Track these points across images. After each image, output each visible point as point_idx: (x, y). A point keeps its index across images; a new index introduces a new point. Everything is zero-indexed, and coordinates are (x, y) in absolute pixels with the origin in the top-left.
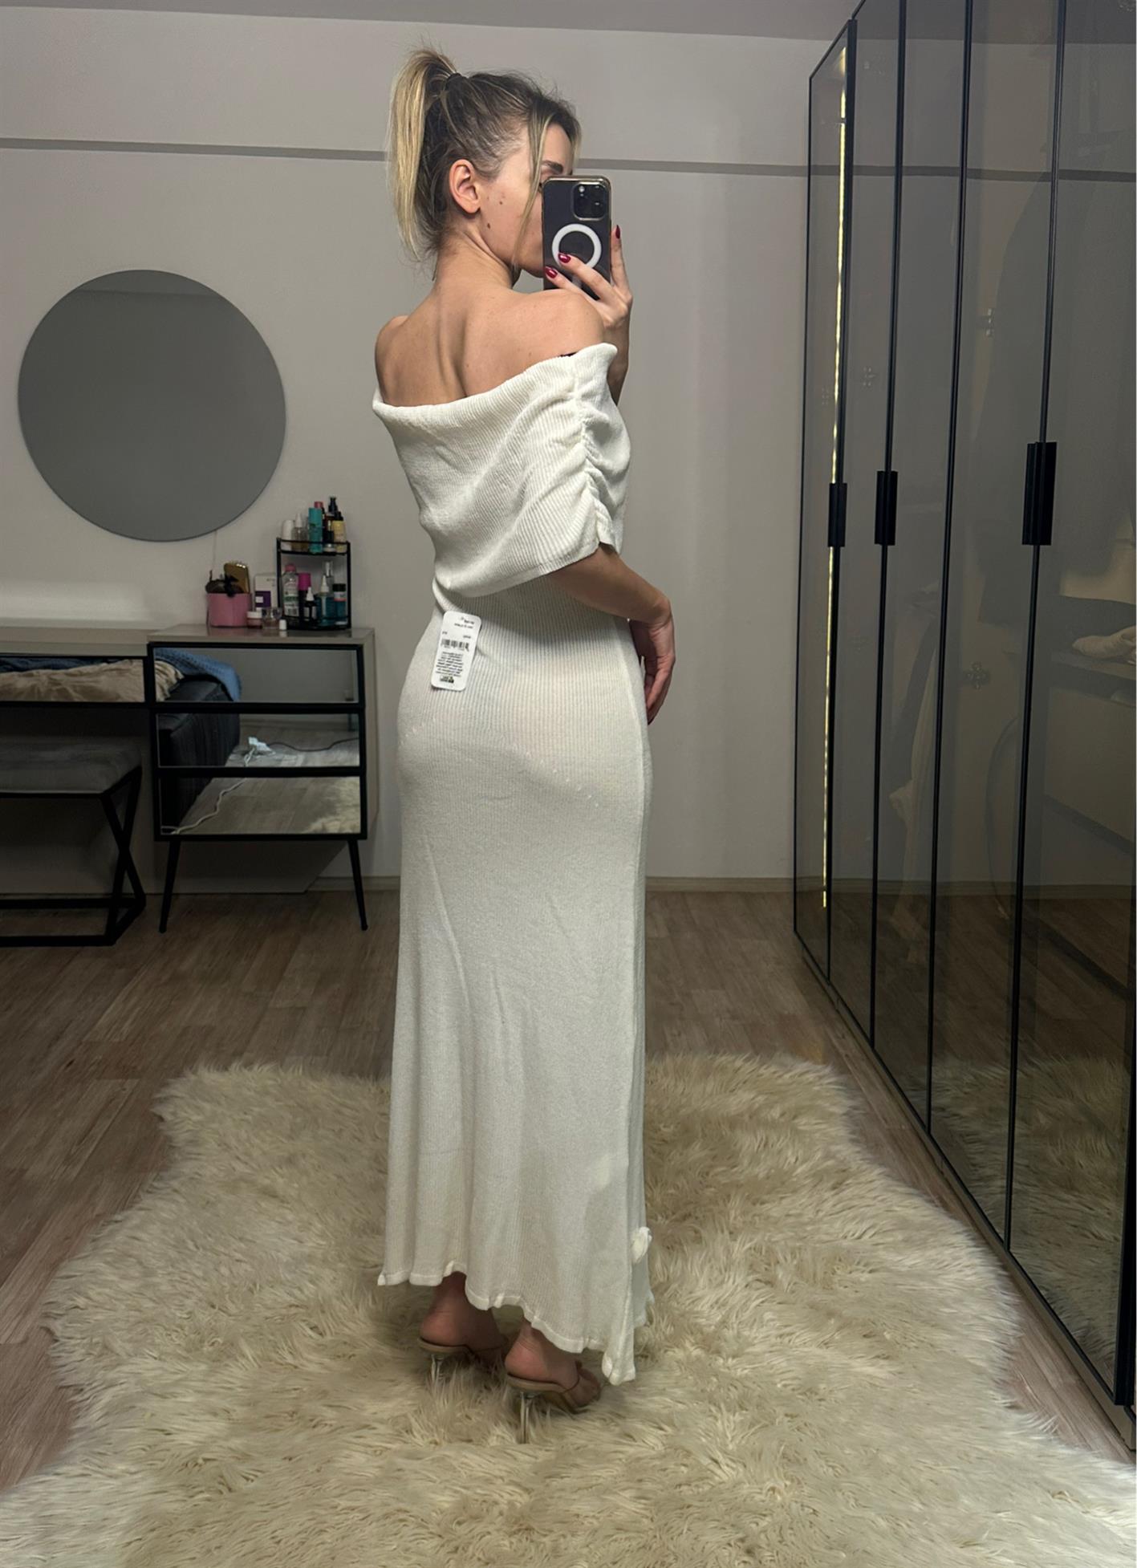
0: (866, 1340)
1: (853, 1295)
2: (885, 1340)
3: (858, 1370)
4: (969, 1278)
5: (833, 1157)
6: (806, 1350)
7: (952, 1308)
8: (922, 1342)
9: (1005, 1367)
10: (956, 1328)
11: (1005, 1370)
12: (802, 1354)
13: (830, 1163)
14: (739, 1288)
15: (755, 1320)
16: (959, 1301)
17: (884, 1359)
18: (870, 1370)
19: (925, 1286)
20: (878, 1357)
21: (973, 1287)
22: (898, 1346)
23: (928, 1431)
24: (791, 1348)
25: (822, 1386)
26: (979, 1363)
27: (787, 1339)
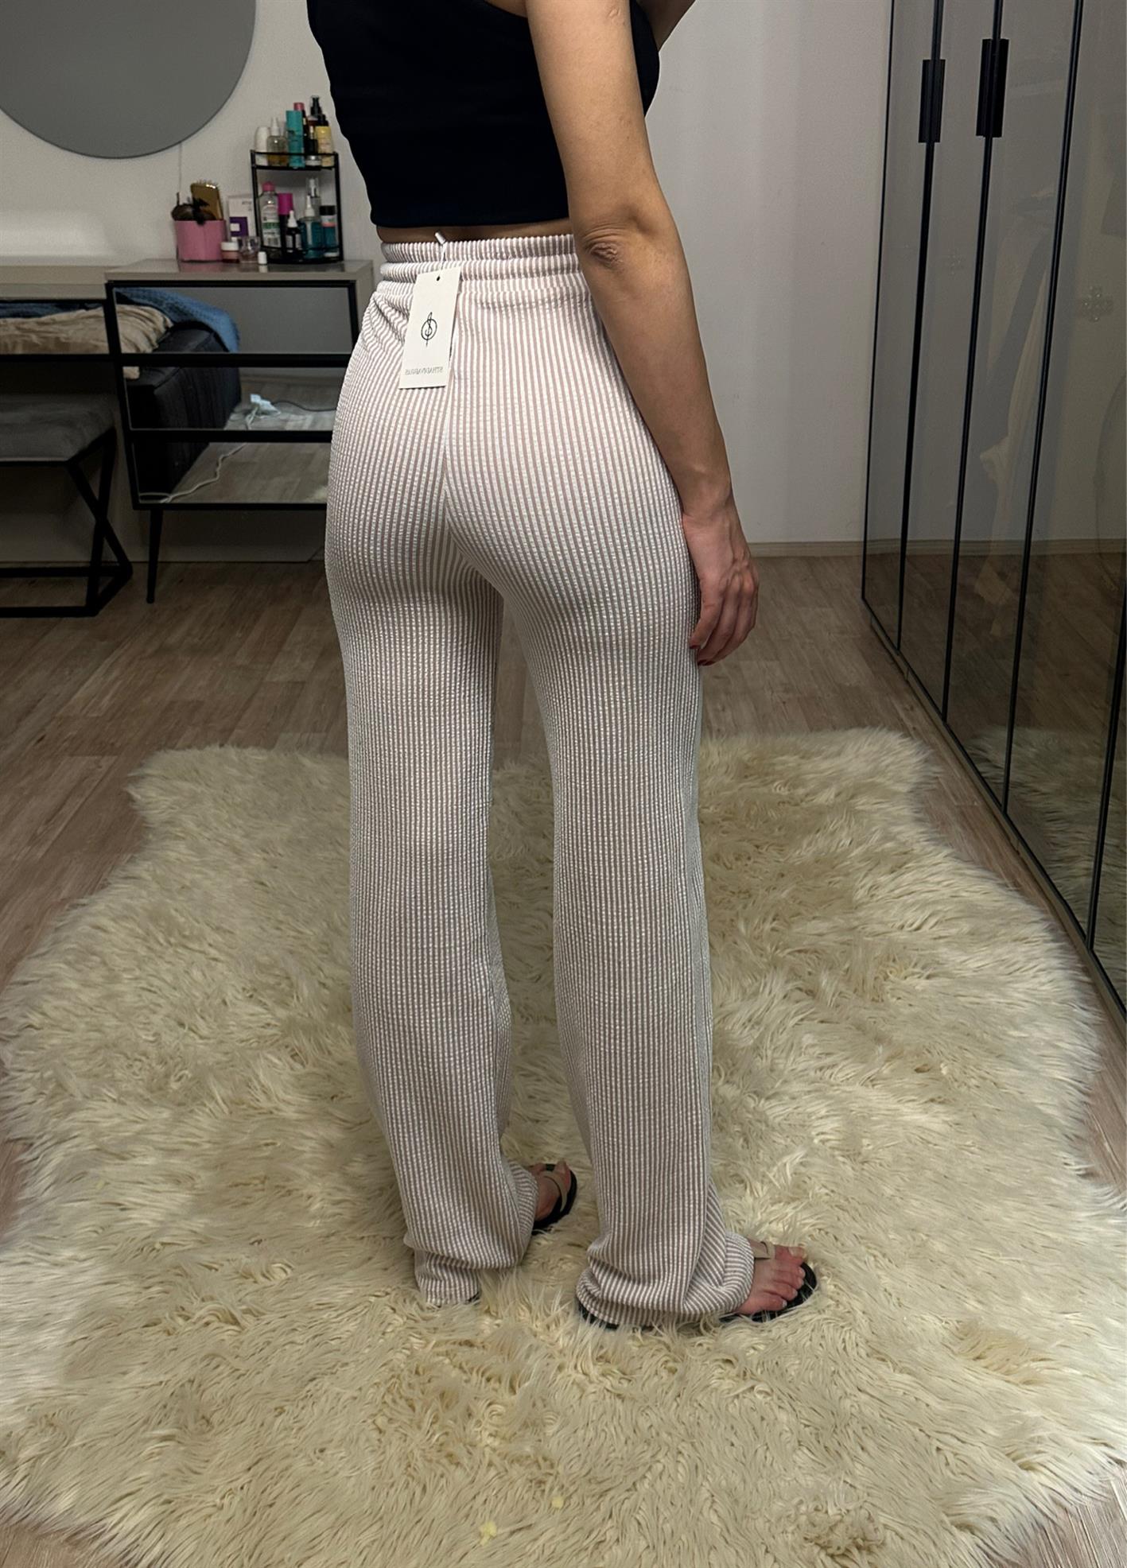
0: (920, 1075)
1: (906, 1011)
2: (939, 1078)
3: (907, 1118)
4: (1043, 988)
5: (893, 839)
6: (848, 1089)
7: (1021, 1030)
8: (984, 1079)
9: (1079, 1116)
10: (1026, 1060)
11: (1081, 1121)
12: (844, 1095)
13: (889, 845)
14: (776, 1002)
15: (792, 1046)
16: (1030, 1020)
17: (940, 1103)
18: (922, 1119)
19: (993, 999)
20: (932, 1100)
21: (1047, 999)
22: (956, 1084)
23: (989, 1209)
24: (833, 1086)
25: (865, 1142)
26: (1050, 1111)
27: (828, 1072)
